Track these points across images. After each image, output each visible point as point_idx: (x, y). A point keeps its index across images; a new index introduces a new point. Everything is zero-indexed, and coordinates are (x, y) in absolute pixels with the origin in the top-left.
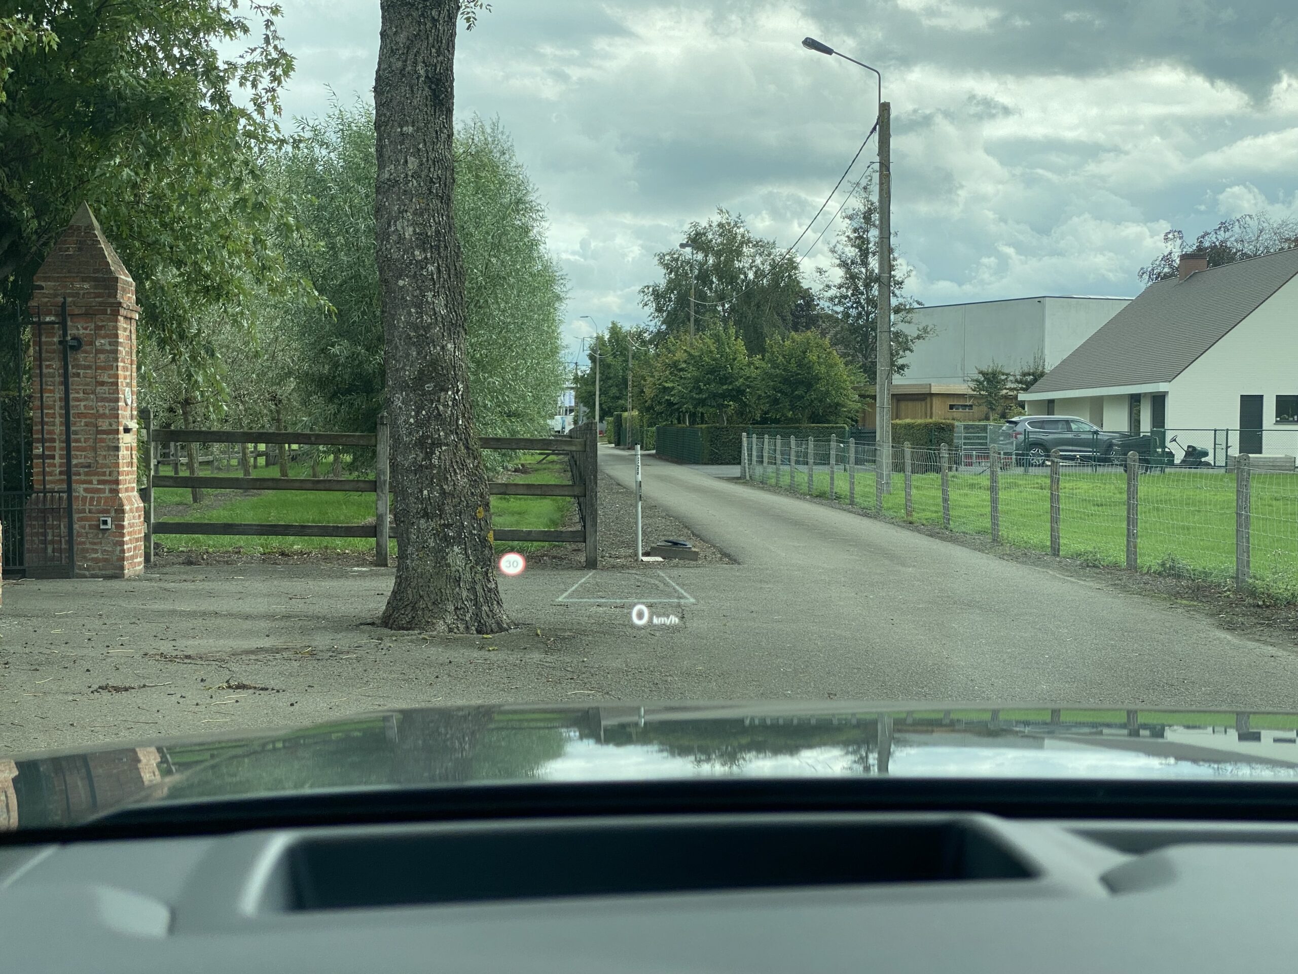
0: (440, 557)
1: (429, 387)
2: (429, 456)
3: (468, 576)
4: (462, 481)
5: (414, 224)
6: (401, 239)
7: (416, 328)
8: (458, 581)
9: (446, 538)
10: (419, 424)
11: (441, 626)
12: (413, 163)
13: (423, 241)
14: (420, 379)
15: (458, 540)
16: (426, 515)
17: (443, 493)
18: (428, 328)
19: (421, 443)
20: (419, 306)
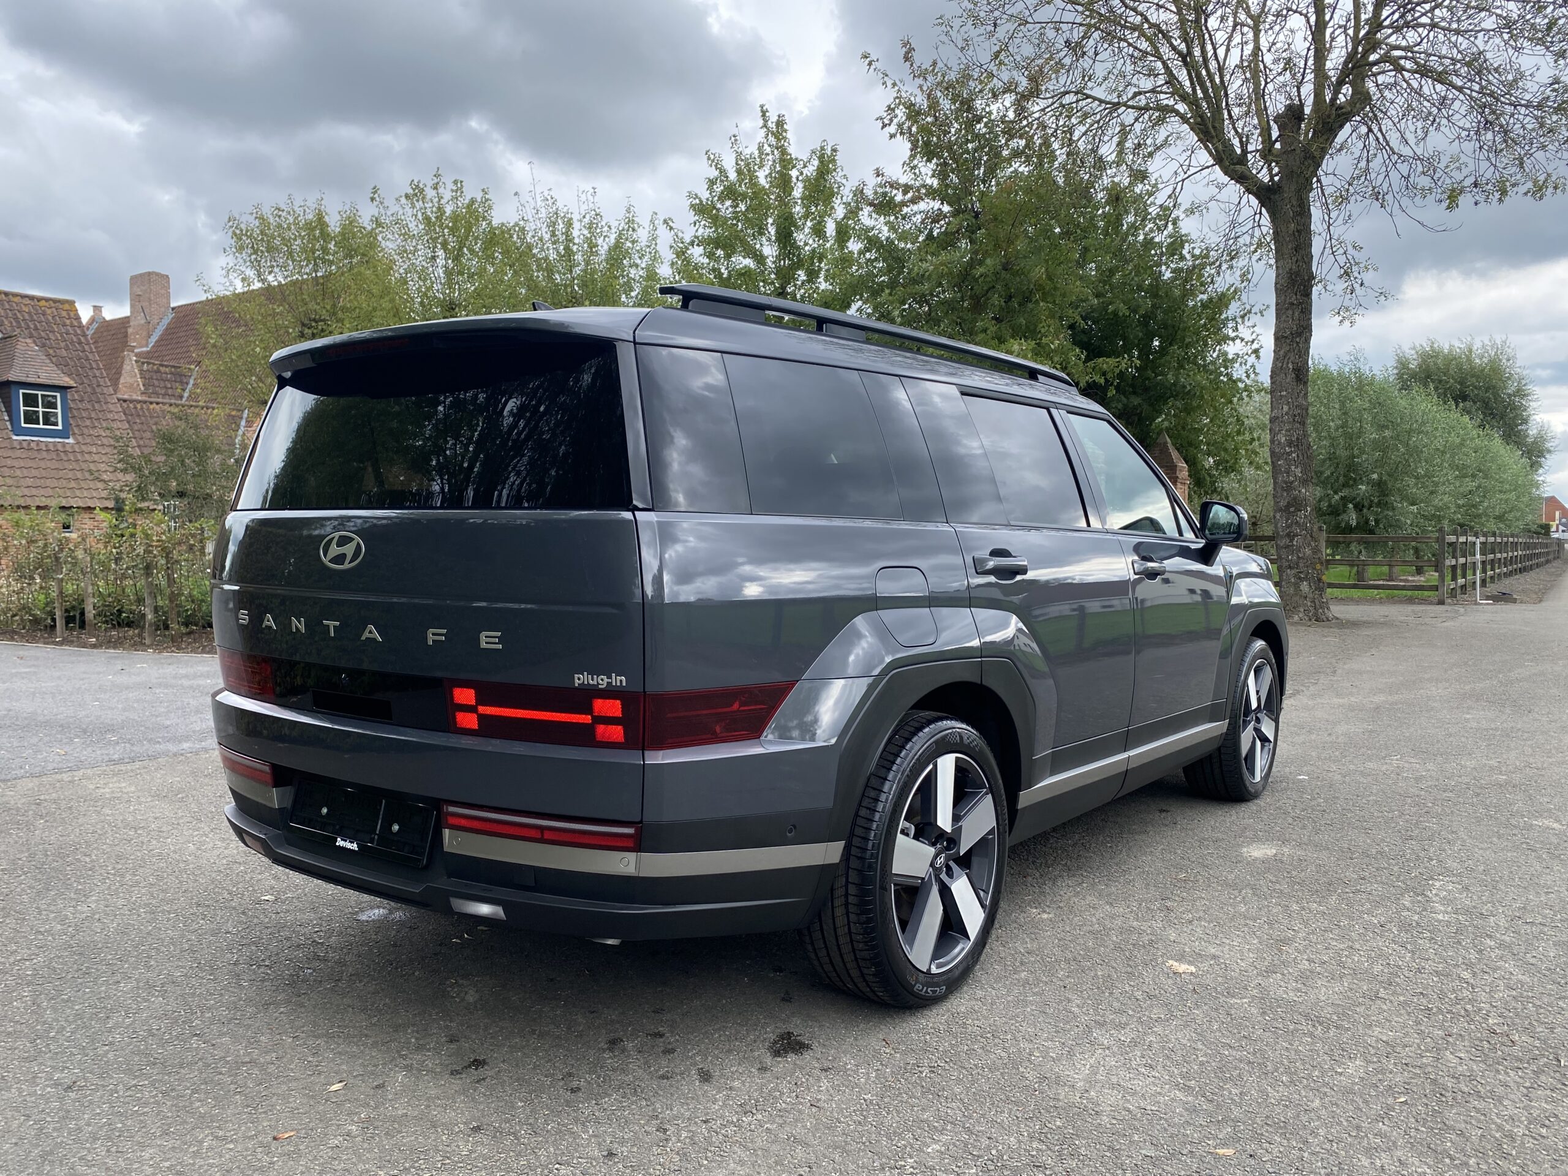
0: (1297, 586)
1: (1292, 509)
2: (1291, 541)
3: (1311, 595)
4: (1308, 551)
5: (1286, 436)
6: (1280, 443)
7: (1286, 483)
8: (1306, 598)
9: (1300, 578)
10: (1288, 527)
11: (1296, 618)
12: (1286, 408)
13: (1290, 443)
14: (1288, 506)
15: (1306, 579)
16: (1290, 567)
17: (1299, 557)
18: (1292, 483)
19: (1288, 535)
20: (1288, 473)
